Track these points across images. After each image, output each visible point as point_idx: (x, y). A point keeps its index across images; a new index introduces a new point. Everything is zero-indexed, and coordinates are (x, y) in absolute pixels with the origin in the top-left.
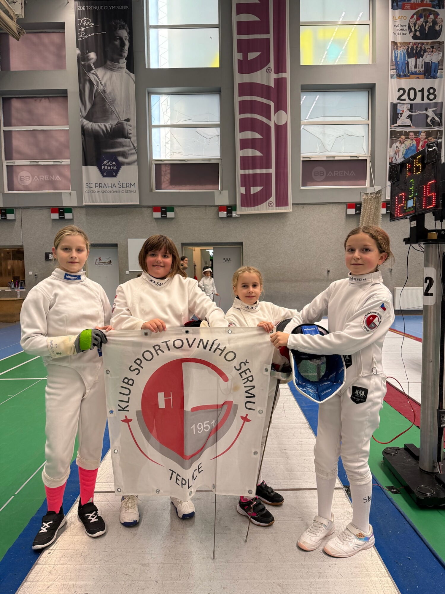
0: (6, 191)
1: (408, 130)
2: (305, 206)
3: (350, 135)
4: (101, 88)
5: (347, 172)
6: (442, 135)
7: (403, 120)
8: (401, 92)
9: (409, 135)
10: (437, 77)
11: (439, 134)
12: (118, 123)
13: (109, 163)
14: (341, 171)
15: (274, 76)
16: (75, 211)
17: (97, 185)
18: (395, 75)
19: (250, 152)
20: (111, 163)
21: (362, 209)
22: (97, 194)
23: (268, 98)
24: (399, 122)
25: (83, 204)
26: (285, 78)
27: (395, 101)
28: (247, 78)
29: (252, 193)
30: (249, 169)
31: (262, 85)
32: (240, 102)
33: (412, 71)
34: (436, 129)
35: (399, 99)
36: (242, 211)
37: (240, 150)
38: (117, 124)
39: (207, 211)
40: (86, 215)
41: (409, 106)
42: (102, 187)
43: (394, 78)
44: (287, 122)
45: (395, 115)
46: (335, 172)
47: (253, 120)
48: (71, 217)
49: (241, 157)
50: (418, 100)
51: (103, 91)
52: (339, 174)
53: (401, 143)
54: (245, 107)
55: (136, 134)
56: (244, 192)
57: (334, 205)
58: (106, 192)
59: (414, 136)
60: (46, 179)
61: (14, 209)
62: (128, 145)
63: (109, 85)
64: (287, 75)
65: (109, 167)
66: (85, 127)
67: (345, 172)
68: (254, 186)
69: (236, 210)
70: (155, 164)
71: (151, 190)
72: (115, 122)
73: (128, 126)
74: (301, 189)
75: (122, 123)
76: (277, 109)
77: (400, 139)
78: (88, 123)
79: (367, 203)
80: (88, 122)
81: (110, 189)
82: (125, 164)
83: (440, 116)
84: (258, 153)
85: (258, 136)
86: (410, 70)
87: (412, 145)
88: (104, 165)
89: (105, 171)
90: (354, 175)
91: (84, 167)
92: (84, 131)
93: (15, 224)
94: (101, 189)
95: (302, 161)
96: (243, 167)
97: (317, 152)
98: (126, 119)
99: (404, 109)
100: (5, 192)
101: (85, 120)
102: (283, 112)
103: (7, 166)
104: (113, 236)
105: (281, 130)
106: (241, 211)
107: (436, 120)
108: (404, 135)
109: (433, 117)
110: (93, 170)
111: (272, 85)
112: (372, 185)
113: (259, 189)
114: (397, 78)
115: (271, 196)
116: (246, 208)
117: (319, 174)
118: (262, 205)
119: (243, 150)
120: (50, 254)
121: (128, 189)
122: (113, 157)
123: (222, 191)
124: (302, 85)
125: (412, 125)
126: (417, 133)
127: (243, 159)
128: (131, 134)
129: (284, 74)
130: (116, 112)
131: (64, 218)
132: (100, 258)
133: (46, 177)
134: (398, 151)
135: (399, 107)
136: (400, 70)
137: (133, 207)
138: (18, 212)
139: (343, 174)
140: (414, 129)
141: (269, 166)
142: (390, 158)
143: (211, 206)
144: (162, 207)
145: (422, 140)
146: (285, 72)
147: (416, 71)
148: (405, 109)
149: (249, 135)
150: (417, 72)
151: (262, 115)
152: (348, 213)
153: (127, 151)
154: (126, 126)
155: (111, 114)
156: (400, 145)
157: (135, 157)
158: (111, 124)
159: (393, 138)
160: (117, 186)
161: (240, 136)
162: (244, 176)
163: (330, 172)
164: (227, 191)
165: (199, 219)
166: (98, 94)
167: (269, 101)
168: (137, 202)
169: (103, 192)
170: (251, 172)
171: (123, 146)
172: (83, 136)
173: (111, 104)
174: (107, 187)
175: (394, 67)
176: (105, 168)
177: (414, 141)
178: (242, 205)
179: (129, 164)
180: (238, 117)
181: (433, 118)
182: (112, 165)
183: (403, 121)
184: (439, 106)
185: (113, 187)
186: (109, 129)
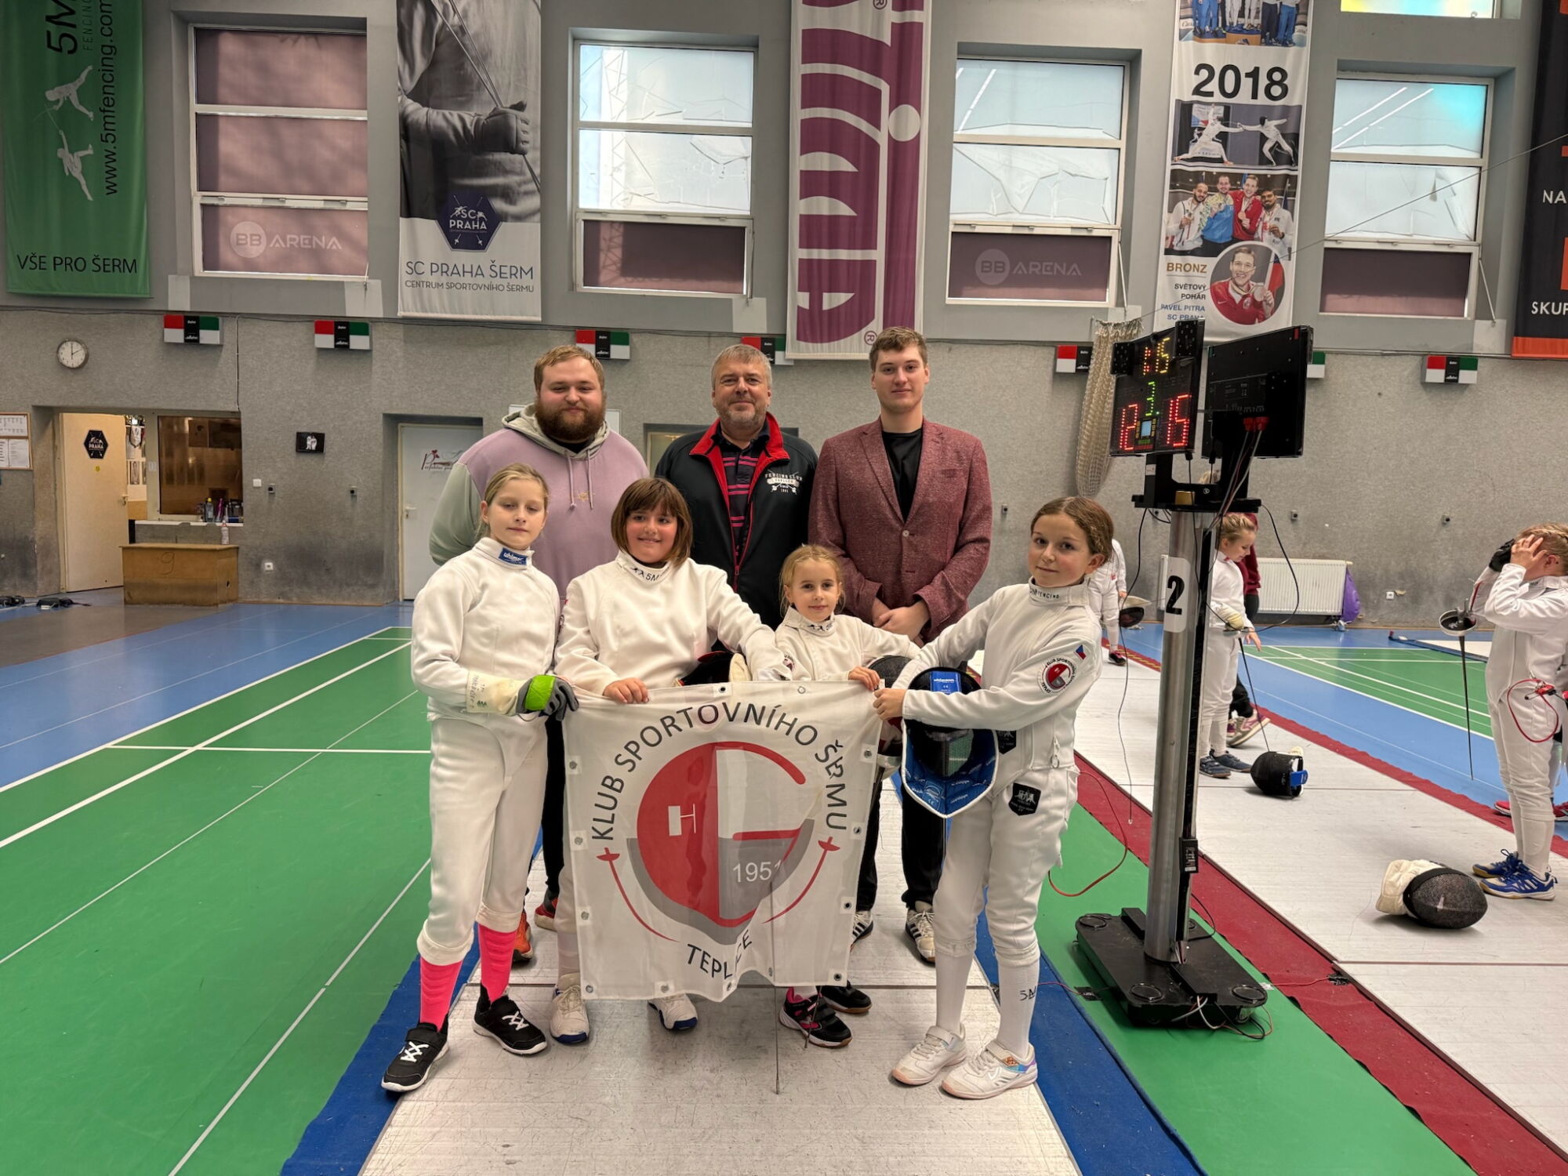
0: (199, 270)
1: (1215, 169)
2: (954, 346)
3: (1073, 173)
4: (454, 20)
5: (1062, 266)
6: (1295, 186)
7: (1206, 144)
8: (1204, 74)
9: (1217, 182)
10: (1291, 42)
11: (1288, 185)
12: (496, 113)
13: (467, 213)
14: (1048, 263)
15: (892, 16)
16: (376, 331)
17: (435, 268)
18: (1191, 33)
19: (823, 206)
20: (472, 214)
21: (1092, 362)
22: (434, 291)
23: (876, 72)
24: (1194, 150)
25: (399, 314)
26: (921, 25)
27: (1188, 97)
28: (824, 18)
29: (826, 307)
30: (819, 247)
31: (862, 37)
32: (804, 77)
33: (1232, 24)
34: (1282, 170)
35: (1197, 91)
36: (799, 352)
37: (801, 198)
38: (490, 116)
39: (712, 347)
40: (405, 342)
41: (1222, 109)
42: (449, 273)
43: (1187, 39)
44: (919, 134)
45: (1186, 132)
46: (1031, 263)
47: (835, 123)
48: (366, 347)
49: (801, 216)
50: (1244, 97)
51: (459, 31)
52: (1041, 271)
53: (1198, 201)
54: (817, 91)
55: (538, 144)
56: (806, 306)
57: (1026, 347)
58: (458, 286)
59: (1228, 186)
60: (304, 244)
61: (220, 319)
62: (518, 170)
63: (474, 15)
64: (923, 16)
65: (468, 223)
66: (410, 119)
67: (1057, 266)
68: (830, 291)
69: (783, 349)
70: (585, 221)
71: (572, 286)
72: (486, 112)
73: (520, 122)
74: (947, 302)
75: (504, 114)
76: (897, 101)
77: (1195, 191)
78: (418, 109)
79: (1105, 347)
80: (417, 105)
81: (468, 279)
82: (509, 219)
83: (1294, 139)
84: (844, 210)
85: (846, 166)
86: (1228, 20)
87: (1223, 207)
88: (456, 218)
89: (458, 233)
90: (1080, 274)
91: (403, 221)
92: (407, 129)
93: (220, 356)
94: (444, 279)
95: (953, 233)
96: (807, 242)
97: (991, 212)
98: (515, 103)
99: (1209, 117)
100: (197, 274)
101: (410, 101)
102: (909, 110)
103: (203, 206)
104: (470, 398)
105: (903, 153)
106: (795, 350)
107: (1283, 150)
108: (1206, 183)
109: (1277, 142)
110: (428, 230)
111: (887, 39)
112: (1120, 303)
113: (843, 298)
114: (1194, 40)
115: (873, 318)
116: (810, 344)
117: (993, 266)
118: (849, 338)
119: (809, 199)
120: (309, 438)
121: (514, 281)
122: (480, 199)
123: (751, 297)
124: (960, 44)
125: (1225, 159)
126: (1237, 179)
127: (808, 221)
128: (527, 142)
129: (916, 12)
130: (492, 84)
131: (347, 347)
132: (434, 452)
133: (304, 239)
134: (1189, 222)
135: (1196, 111)
136: (1203, 21)
137: (524, 327)
138: (227, 325)
139: (1052, 270)
140: (1230, 168)
141: (869, 243)
142: (1167, 238)
143: (721, 335)
144: (599, 332)
145: (1248, 196)
146: (921, 8)
147: (1243, 25)
148: (1211, 118)
149: (824, 162)
150: (1245, 27)
151: (858, 114)
152: (1059, 370)
153: (515, 185)
154: (515, 121)
155: (479, 88)
156: (1194, 206)
157: (534, 202)
158: (476, 115)
159: (1178, 188)
160: (487, 271)
161: (801, 163)
162: (807, 265)
163: (1020, 264)
164: (764, 300)
165: (692, 365)
166: (445, 36)
167: (878, 79)
168: (535, 316)
170: (825, 254)
171: (506, 172)
172: (403, 141)
173: (478, 65)
174: (461, 273)
175: (1189, 12)
176: (458, 226)
177: (1229, 197)
178: (801, 336)
179: (518, 218)
180: (799, 114)
181: (1278, 145)
182: (475, 220)
183: (1203, 146)
184: (1294, 113)
185: (477, 274)
186: (471, 128)
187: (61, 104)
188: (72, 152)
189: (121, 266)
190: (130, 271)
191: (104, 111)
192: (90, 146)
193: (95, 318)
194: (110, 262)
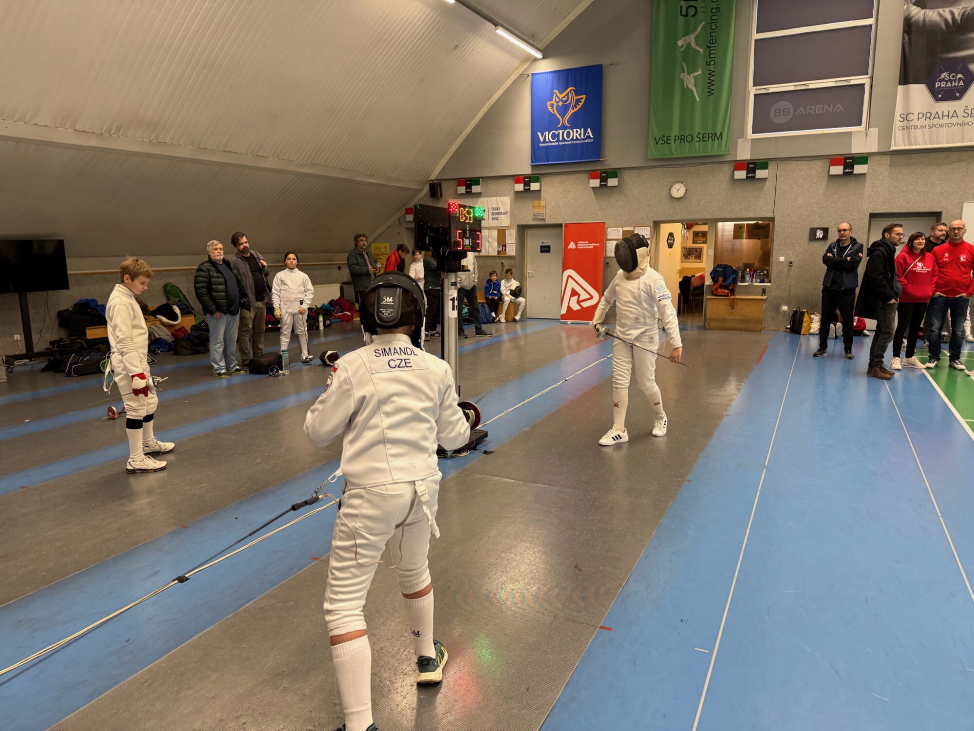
0: (750, 135)
13: (949, 76)
16: (873, 161)
17: (921, 115)
20: (953, 77)
22: (919, 131)
25: (890, 149)
40: (891, 166)
48: (864, 171)
58: (938, 126)
61: (769, 163)
65: (949, 83)
66: (912, 19)
78: (919, 12)
81: (945, 120)
88: (940, 81)
89: (941, 91)
92: (909, 26)
93: (764, 185)
94: (927, 122)
100: (749, 137)
101: (914, 7)
103: (756, 95)
104: (934, 200)
110: (919, 92)
120: (818, 231)
122: (960, 65)
131: (851, 172)
138: (772, 166)
158: (964, 8)
160: (961, 114)
169: (931, 127)
174: (941, 117)
176: (942, 85)
182: (955, 80)
185: (952, 116)
186: (958, 17)
187: (684, 47)
188: (689, 74)
189: (713, 137)
190: (718, 139)
191: (710, 47)
192: (700, 69)
193: (693, 169)
194: (707, 136)
